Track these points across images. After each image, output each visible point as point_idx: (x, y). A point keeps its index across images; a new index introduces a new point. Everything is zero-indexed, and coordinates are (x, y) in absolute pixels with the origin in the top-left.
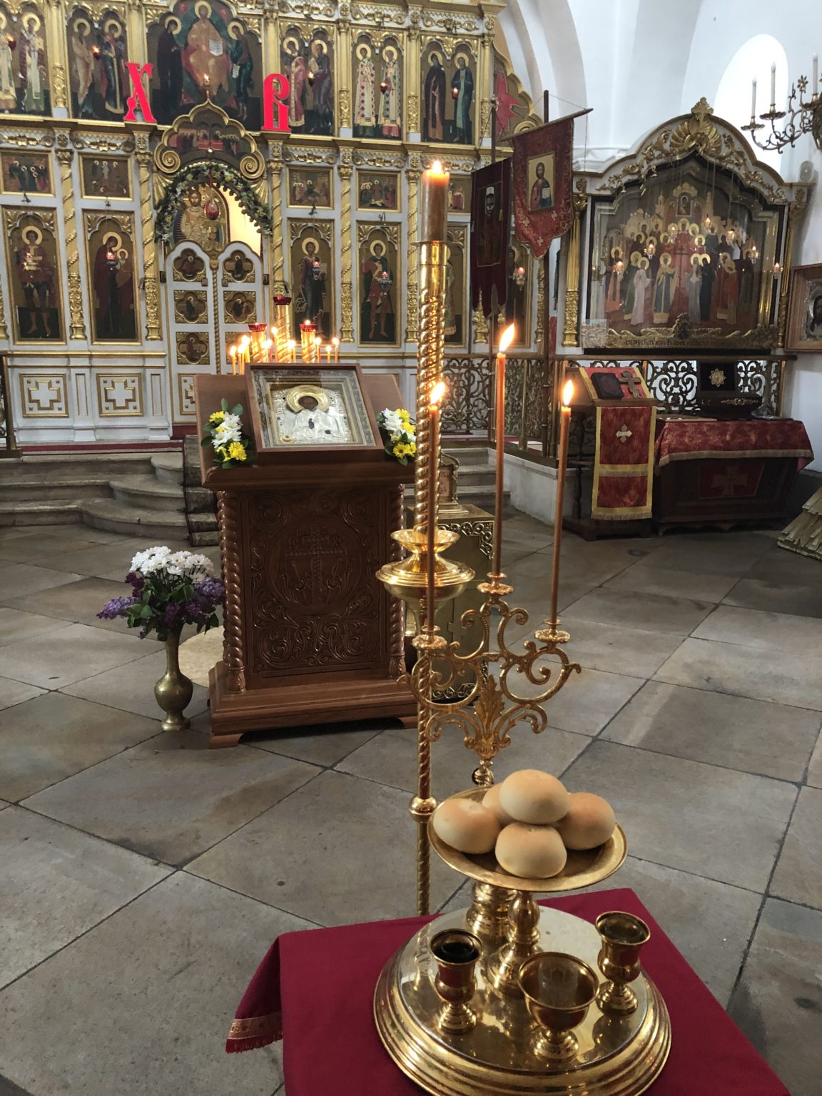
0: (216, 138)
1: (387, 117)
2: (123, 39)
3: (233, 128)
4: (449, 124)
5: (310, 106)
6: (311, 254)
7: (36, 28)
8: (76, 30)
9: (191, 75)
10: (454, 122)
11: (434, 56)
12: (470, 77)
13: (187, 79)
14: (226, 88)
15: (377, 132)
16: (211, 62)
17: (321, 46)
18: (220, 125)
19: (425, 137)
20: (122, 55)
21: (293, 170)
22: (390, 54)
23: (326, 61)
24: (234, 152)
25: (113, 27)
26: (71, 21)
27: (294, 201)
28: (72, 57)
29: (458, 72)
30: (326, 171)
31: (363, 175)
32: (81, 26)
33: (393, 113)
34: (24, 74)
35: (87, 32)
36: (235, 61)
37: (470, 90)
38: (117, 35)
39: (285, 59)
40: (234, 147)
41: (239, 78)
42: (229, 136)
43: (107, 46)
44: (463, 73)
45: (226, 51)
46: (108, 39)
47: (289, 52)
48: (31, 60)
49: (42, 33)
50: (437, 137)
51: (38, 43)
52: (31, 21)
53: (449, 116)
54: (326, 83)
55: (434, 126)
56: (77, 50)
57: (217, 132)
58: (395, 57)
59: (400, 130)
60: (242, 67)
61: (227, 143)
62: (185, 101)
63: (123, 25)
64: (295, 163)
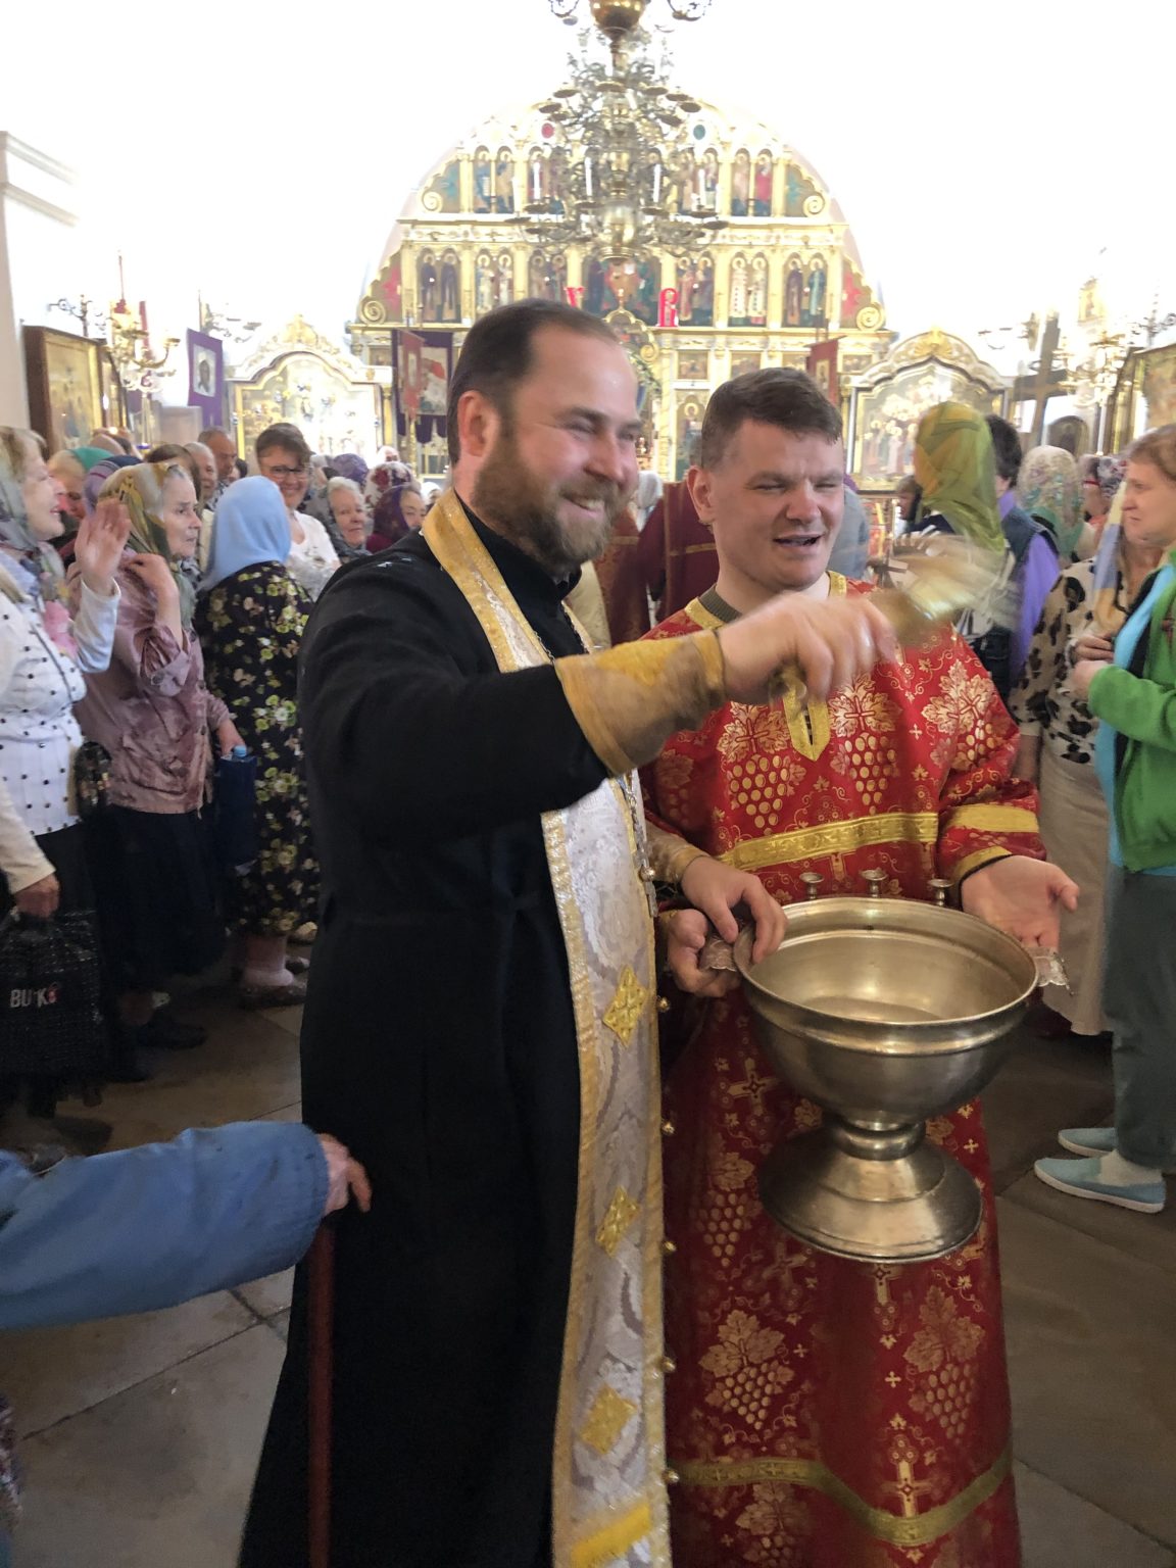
0: (625, 333)
1: (755, 309)
2: (565, 268)
3: (637, 326)
4: (804, 312)
5: (696, 306)
6: (691, 414)
7: (508, 264)
8: (534, 263)
9: (610, 288)
10: (808, 311)
11: (794, 263)
12: (823, 275)
13: (607, 293)
14: (635, 296)
15: (747, 322)
16: (625, 279)
17: (706, 262)
18: (628, 323)
19: (785, 324)
20: (564, 279)
21: (681, 353)
22: (759, 263)
23: (709, 272)
24: (638, 342)
25: (559, 260)
26: (531, 258)
27: (681, 376)
28: (530, 282)
29: (812, 275)
30: (705, 353)
31: (735, 354)
32: (538, 261)
33: (760, 306)
34: (498, 295)
35: (541, 264)
36: (642, 277)
37: (823, 285)
38: (561, 265)
39: (679, 272)
40: (637, 339)
41: (643, 290)
42: (634, 331)
43: (554, 273)
44: (817, 274)
45: (636, 270)
46: (555, 269)
47: (682, 267)
48: (504, 286)
49: (512, 268)
50: (796, 323)
51: (508, 274)
52: (505, 260)
53: (804, 306)
54: (708, 289)
55: (793, 315)
56: (534, 278)
57: (626, 329)
58: (763, 265)
59: (765, 319)
60: (648, 280)
61: (632, 336)
62: (605, 307)
63: (566, 258)
64: (682, 347)
